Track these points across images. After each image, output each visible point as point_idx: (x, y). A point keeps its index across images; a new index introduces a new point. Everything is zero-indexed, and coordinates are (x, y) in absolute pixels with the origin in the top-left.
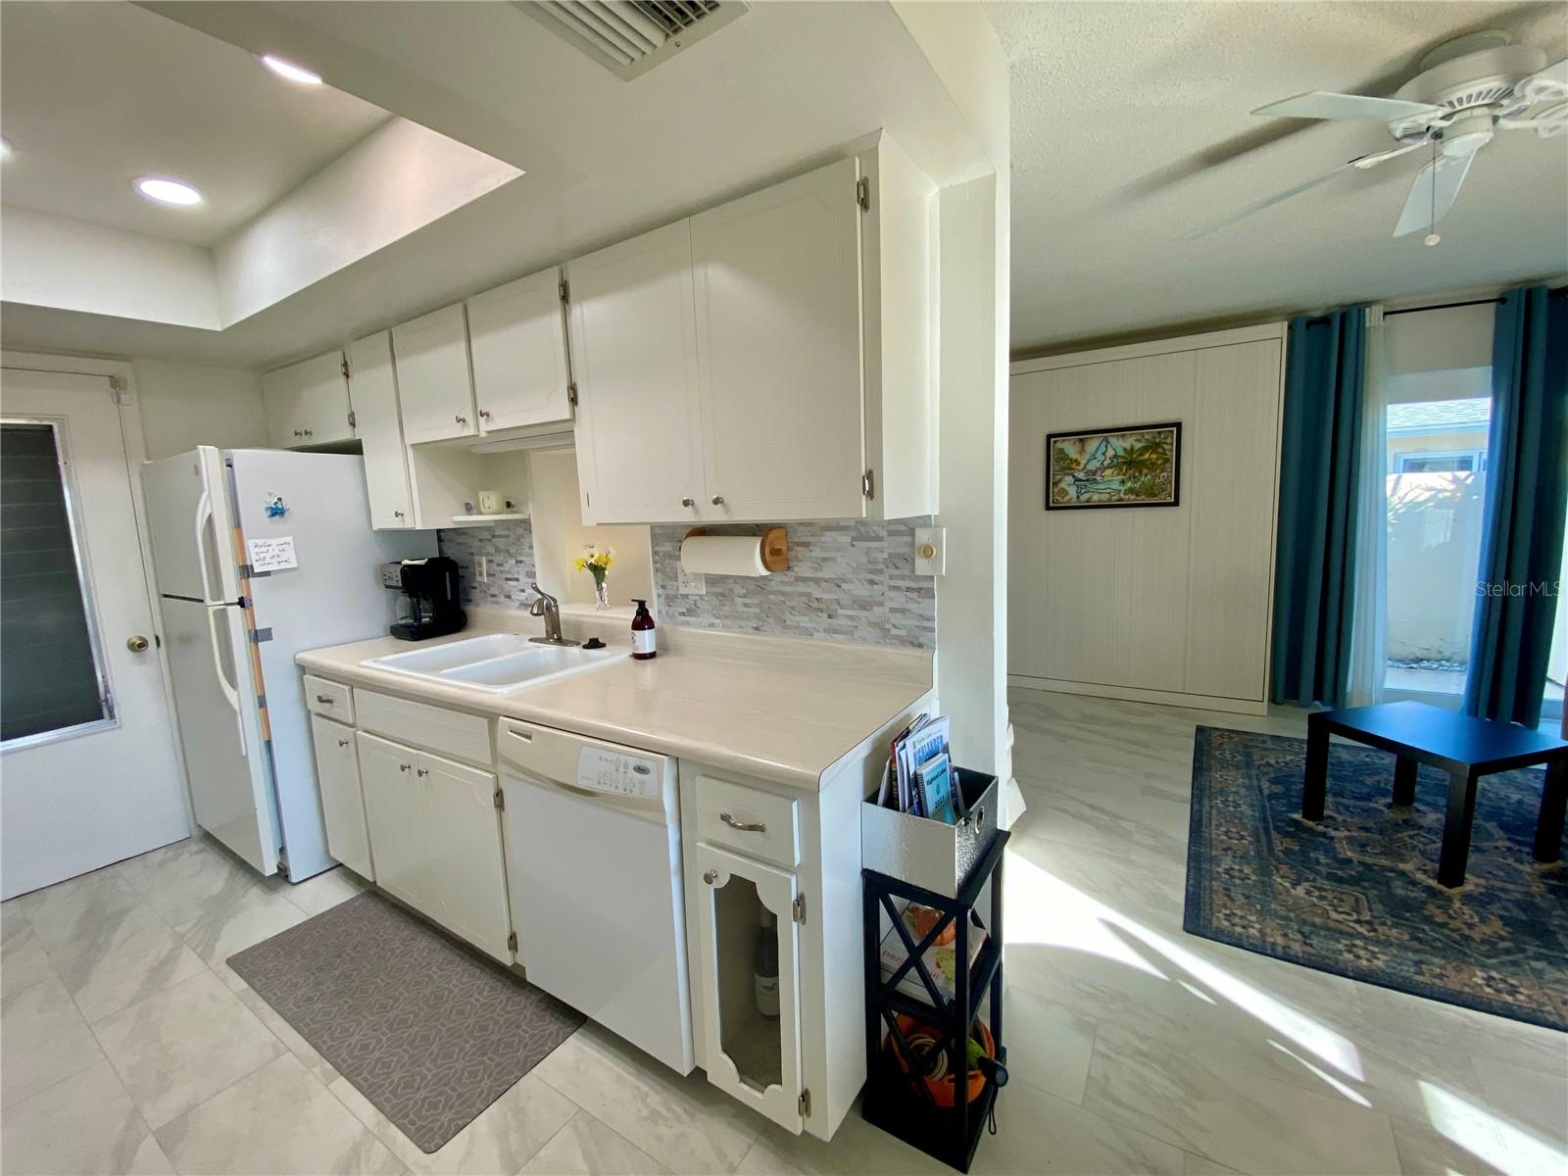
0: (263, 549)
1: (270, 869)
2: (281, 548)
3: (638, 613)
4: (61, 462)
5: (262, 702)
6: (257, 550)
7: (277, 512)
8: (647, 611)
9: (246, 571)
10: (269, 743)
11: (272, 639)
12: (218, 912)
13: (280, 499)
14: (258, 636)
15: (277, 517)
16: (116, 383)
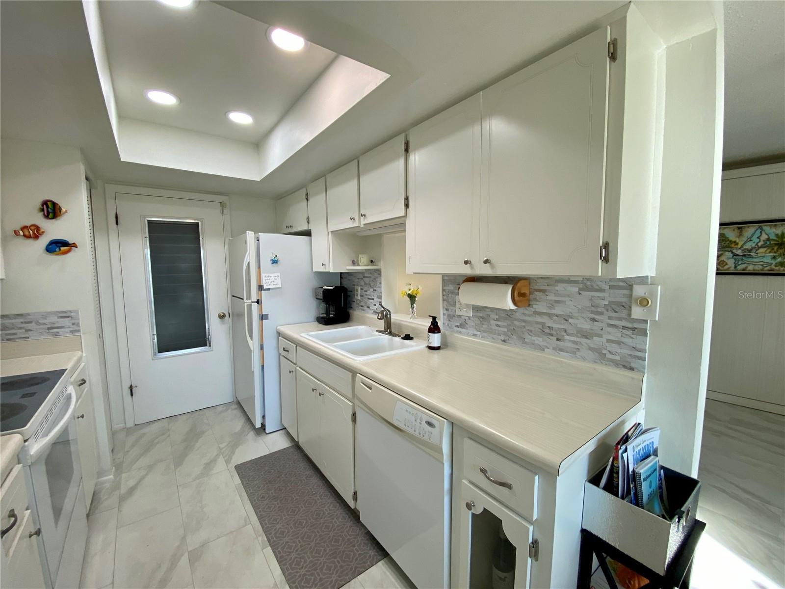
0: (269, 278)
1: (258, 425)
2: (275, 278)
3: (432, 323)
4: (200, 238)
5: (262, 348)
6: (266, 279)
7: (275, 262)
8: (437, 323)
9: (261, 288)
10: (263, 367)
11: (268, 319)
12: (237, 440)
13: (276, 256)
14: (263, 317)
15: (274, 264)
16: (222, 205)
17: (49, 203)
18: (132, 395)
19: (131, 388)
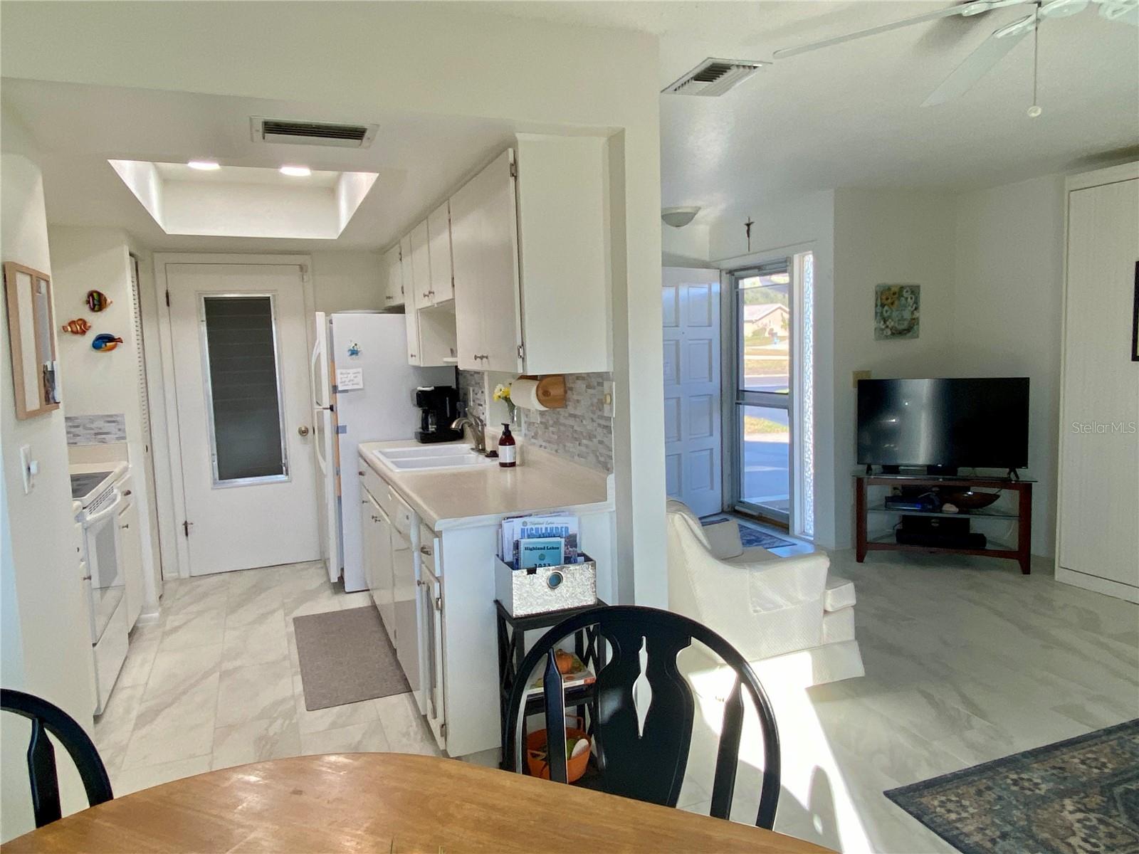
0: (345, 376)
1: (334, 579)
2: (355, 375)
3: (504, 433)
5: (338, 473)
6: (342, 376)
7: (354, 352)
8: (510, 432)
9: (335, 389)
10: (340, 498)
11: (346, 432)
12: (309, 596)
13: (356, 345)
14: (338, 430)
15: (354, 356)
16: (302, 268)
17: (95, 294)
18: (187, 534)
19: (186, 524)
